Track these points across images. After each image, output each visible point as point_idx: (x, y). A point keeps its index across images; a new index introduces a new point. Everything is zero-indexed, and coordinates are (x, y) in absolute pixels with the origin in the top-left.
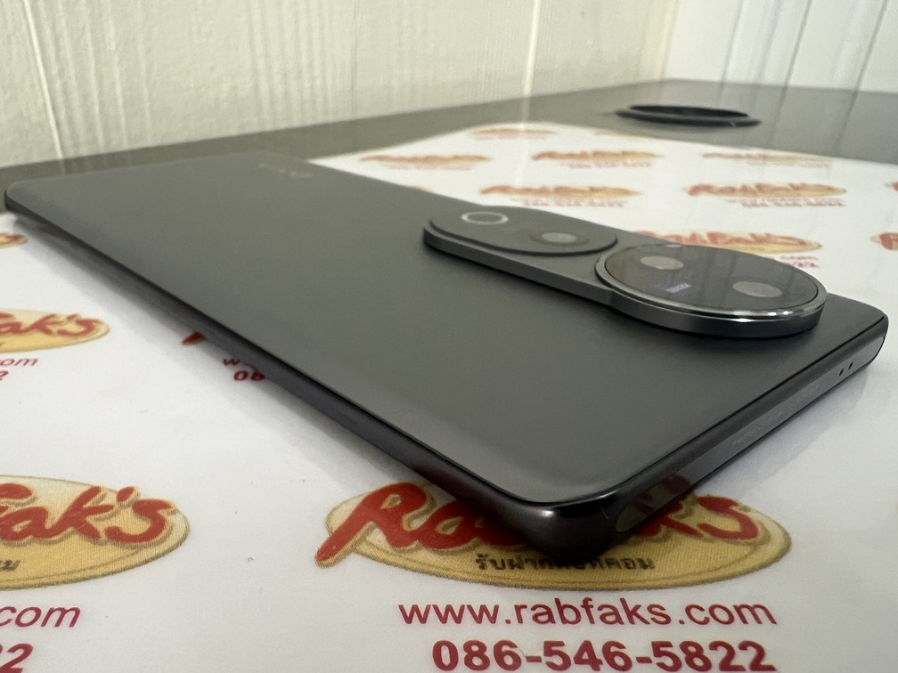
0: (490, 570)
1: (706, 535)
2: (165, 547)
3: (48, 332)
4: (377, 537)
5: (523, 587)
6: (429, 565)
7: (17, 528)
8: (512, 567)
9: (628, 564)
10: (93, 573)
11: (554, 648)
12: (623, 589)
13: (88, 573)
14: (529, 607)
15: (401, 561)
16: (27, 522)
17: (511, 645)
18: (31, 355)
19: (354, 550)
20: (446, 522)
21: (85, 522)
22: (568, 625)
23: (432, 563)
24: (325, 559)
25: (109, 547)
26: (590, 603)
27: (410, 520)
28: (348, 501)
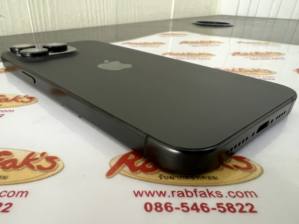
0: (163, 179)
1: (235, 169)
2: (56, 171)
3: (18, 101)
4: (126, 169)
5: (174, 185)
6: (144, 178)
7: (7, 165)
8: (171, 178)
9: (209, 178)
10: (32, 180)
11: (184, 205)
12: (207, 186)
13: (31, 180)
14: (176, 191)
15: (134, 176)
16: (11, 163)
17: (170, 204)
18: (12, 109)
19: (118, 173)
20: (149, 164)
21: (30, 163)
22: (189, 197)
24: (109, 176)
25: (38, 171)
26: (196, 190)
27: (137, 163)
28: (117, 157)
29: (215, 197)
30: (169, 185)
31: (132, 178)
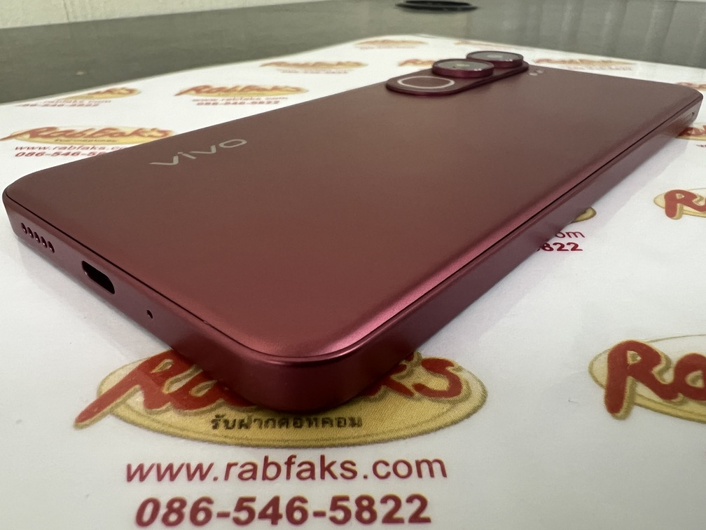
0: (221, 429)
1: (417, 394)
4: (137, 399)
5: (242, 445)
6: (170, 426)
8: (242, 425)
9: (340, 423)
11: (245, 504)
12: (327, 447)
15: (147, 422)
17: (209, 501)
19: (112, 412)
20: (201, 385)
22: (267, 481)
23: (173, 424)
24: (83, 420)
26: (293, 460)
27: (172, 383)
28: (126, 365)
29: (334, 477)
30: (230, 445)
31: (140, 427)
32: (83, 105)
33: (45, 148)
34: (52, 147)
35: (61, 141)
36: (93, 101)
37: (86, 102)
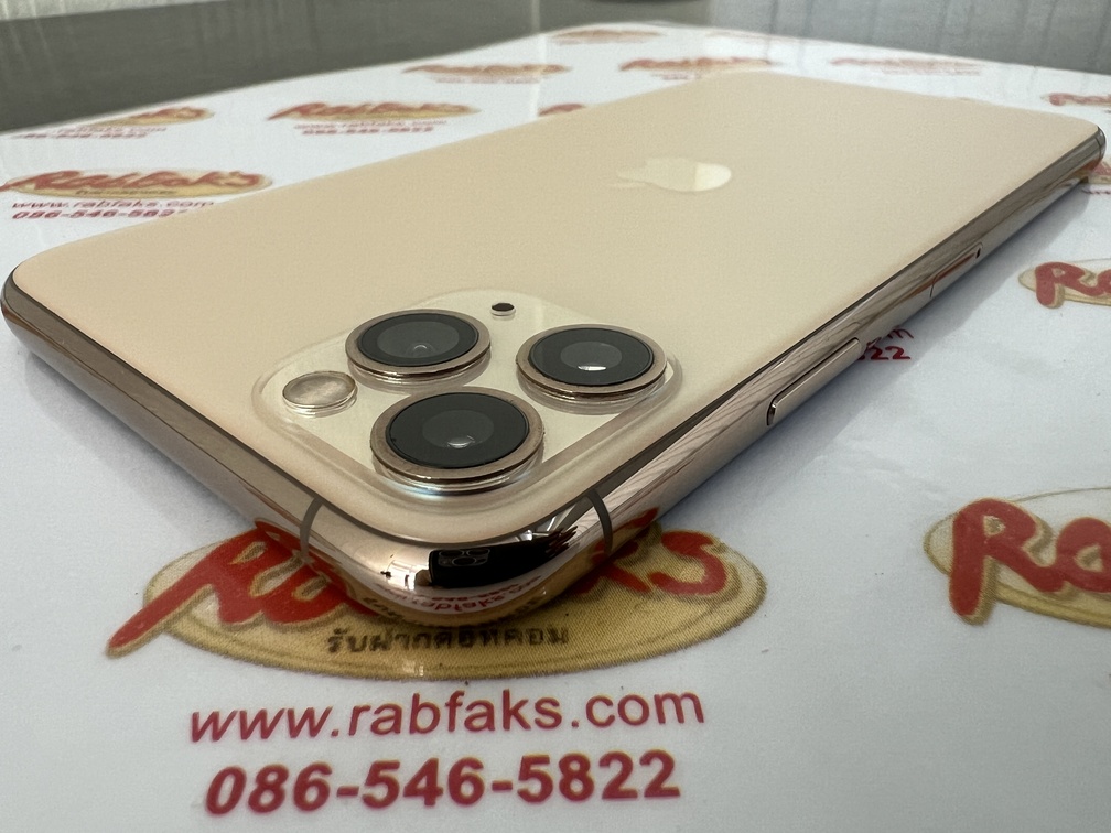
0: (344, 653)
1: (654, 589)
4: (208, 608)
5: (377, 678)
8: (378, 644)
9: (534, 639)
11: (383, 773)
17: (324, 769)
19: (168, 630)
22: (417, 736)
23: (267, 645)
26: (459, 699)
27: (264, 580)
28: (190, 554)
29: (525, 726)
31: (212, 652)
32: (119, 136)
33: (60, 205)
34: (72, 203)
35: (86, 192)
36: (137, 129)
37: (126, 130)
